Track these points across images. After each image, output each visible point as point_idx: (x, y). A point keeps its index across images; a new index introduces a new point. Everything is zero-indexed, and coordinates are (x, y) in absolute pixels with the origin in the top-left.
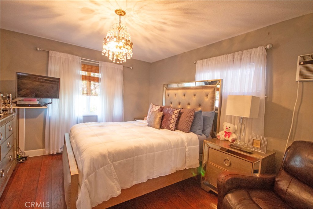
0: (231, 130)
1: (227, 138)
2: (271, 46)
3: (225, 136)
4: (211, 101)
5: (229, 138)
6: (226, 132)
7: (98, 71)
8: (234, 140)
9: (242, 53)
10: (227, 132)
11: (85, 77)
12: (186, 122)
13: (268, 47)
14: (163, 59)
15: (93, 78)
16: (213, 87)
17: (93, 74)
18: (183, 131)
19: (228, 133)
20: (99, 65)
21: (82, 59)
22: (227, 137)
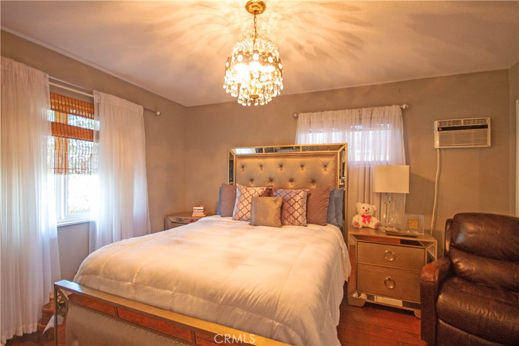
0: (371, 213)
1: (367, 224)
2: (407, 106)
3: (364, 221)
4: (333, 175)
5: (369, 223)
6: (363, 216)
7: (93, 113)
8: (378, 225)
9: (372, 111)
10: (366, 215)
11: (58, 126)
12: (321, 209)
13: (404, 107)
14: (219, 104)
15: (76, 130)
16: (334, 155)
17: (74, 121)
18: (318, 224)
19: (366, 217)
20: (92, 99)
21: (50, 80)
22: (367, 222)
